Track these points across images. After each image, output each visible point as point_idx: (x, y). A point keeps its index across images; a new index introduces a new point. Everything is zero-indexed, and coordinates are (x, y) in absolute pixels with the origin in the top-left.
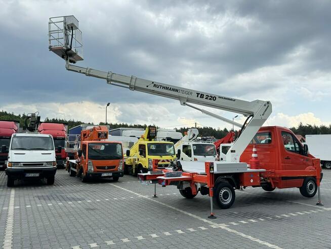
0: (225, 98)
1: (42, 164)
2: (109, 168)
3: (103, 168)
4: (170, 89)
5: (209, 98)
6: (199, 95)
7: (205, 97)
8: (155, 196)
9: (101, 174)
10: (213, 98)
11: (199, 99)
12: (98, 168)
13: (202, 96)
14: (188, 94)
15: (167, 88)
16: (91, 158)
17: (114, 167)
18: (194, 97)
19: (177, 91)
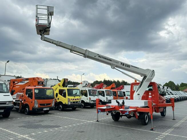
0: (134, 67)
1: (6, 103)
2: (47, 104)
3: (44, 105)
4: (107, 59)
5: (127, 66)
6: (122, 64)
7: (125, 65)
8: (97, 121)
9: (43, 109)
10: (129, 66)
11: (122, 66)
12: (41, 105)
13: (123, 64)
14: (116, 63)
15: (106, 59)
16: (36, 98)
17: (50, 104)
18: (119, 65)
19: (111, 60)
